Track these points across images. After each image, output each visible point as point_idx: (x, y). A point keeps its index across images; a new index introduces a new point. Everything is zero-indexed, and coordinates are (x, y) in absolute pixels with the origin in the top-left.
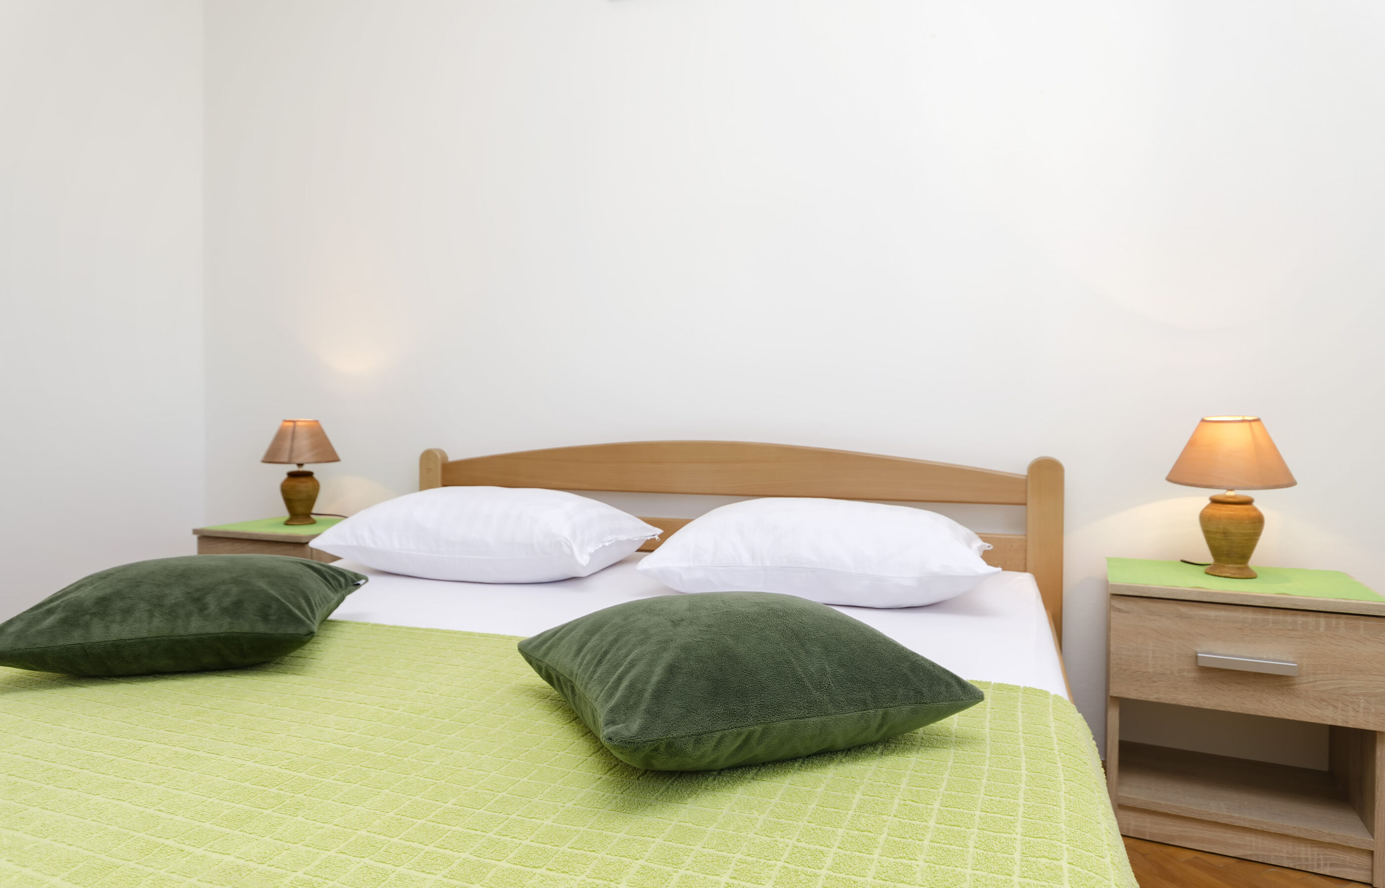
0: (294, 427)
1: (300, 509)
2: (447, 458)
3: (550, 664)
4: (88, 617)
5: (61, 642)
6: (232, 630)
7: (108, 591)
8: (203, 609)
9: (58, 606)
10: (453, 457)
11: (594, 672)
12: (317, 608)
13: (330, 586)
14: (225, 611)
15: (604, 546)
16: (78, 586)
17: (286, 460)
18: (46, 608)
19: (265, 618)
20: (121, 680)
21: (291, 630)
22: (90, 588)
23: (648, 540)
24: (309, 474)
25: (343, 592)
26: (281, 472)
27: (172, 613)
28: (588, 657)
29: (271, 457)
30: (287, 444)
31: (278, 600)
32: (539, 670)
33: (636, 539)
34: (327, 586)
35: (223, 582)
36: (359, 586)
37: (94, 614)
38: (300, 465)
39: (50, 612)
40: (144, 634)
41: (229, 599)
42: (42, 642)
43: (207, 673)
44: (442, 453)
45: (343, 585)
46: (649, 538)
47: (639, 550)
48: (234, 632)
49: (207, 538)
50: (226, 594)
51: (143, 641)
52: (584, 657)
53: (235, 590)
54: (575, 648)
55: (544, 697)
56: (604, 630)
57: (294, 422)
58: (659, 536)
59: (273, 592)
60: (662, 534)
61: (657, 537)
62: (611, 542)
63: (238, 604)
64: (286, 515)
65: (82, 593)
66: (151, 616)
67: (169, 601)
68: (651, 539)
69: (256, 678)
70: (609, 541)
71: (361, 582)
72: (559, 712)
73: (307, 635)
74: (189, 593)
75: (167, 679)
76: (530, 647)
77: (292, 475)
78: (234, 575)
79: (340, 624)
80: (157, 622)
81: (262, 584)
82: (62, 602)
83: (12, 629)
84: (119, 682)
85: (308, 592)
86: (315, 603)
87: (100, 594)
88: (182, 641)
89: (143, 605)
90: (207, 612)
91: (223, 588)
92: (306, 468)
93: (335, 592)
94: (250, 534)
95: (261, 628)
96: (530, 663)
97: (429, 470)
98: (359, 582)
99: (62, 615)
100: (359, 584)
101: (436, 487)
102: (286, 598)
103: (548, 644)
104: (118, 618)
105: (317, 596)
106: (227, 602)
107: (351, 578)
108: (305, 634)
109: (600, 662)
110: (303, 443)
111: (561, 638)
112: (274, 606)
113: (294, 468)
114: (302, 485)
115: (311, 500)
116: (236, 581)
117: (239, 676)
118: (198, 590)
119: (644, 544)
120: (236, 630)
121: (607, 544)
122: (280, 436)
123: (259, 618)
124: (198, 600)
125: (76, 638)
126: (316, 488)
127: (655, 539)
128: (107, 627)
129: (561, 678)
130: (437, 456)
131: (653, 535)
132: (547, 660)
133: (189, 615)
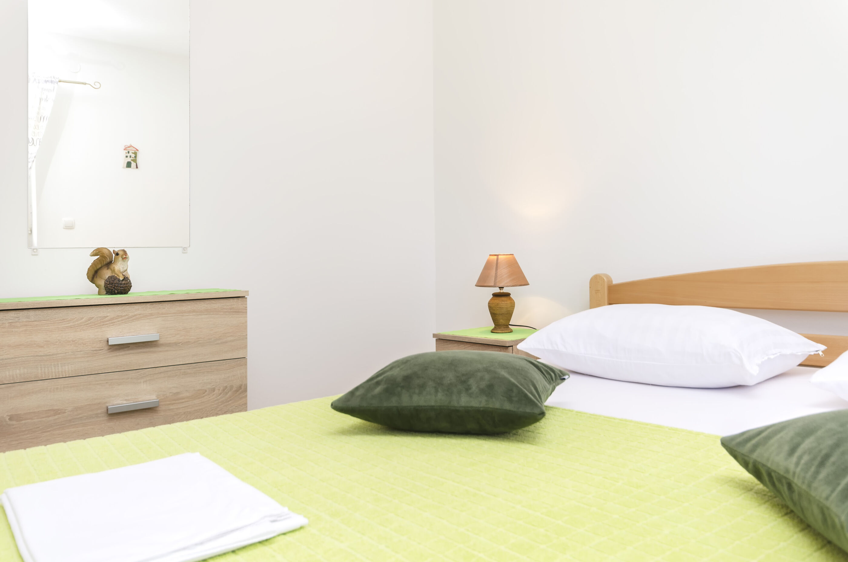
0: (497, 259)
1: (502, 321)
2: (610, 281)
3: (759, 460)
4: (399, 389)
5: (386, 404)
6: (488, 406)
7: (409, 372)
8: (468, 389)
9: (382, 380)
10: (617, 280)
11: (817, 472)
12: (542, 394)
13: (546, 379)
14: (482, 391)
15: (769, 359)
16: (391, 367)
17: (492, 284)
18: (375, 380)
19: (510, 399)
20: (417, 434)
21: (528, 410)
22: (398, 369)
23: (810, 355)
24: (507, 295)
25: (554, 384)
26: (487, 293)
27: (449, 390)
28: (806, 458)
29: (482, 283)
30: (493, 272)
31: (517, 386)
32: (745, 464)
33: (800, 354)
34: (544, 378)
35: (479, 371)
36: (564, 380)
37: (403, 387)
38: (501, 288)
39: (378, 383)
40: (433, 404)
41: (484, 383)
42: (375, 403)
43: (469, 435)
44: (608, 277)
45: (554, 379)
46: (812, 353)
47: (800, 365)
48: (489, 408)
49: (442, 340)
50: (482, 379)
51: (432, 408)
52: (800, 458)
53: (487, 377)
54: (786, 448)
55: (747, 489)
56: (819, 433)
57: (497, 255)
58: (823, 352)
59: (513, 380)
60: (827, 349)
61: (821, 353)
62: (776, 355)
63: (491, 387)
64: (493, 326)
65: (395, 372)
66: (437, 391)
67: (446, 381)
68: (815, 354)
69: (503, 443)
70: (773, 355)
71: (566, 377)
72: (766, 505)
73: (540, 414)
74: (458, 377)
75: (445, 437)
76: (734, 443)
77: (495, 295)
78: (485, 366)
79: (551, 409)
80: (440, 395)
81: (504, 373)
82: (384, 377)
83: (358, 393)
84: (417, 436)
85: (535, 382)
86: (540, 391)
87: (405, 373)
88: (455, 411)
89: (431, 383)
90: (470, 391)
91: (479, 374)
92: (505, 290)
93: (549, 384)
94: (470, 338)
95: (508, 406)
96: (735, 457)
97: (597, 291)
98: (564, 377)
99: (385, 386)
100: (564, 379)
101: (604, 305)
102: (522, 385)
103: (754, 442)
104: (417, 391)
105: (540, 385)
106: (483, 384)
107: (559, 374)
108: (539, 413)
109: (822, 464)
110: (503, 271)
111: (768, 438)
112: (515, 390)
113: (497, 290)
114: (503, 303)
115: (509, 314)
116: (487, 370)
117: (491, 441)
118: (463, 375)
119: (806, 360)
120: (491, 406)
121: (772, 357)
122: (488, 266)
123: (505, 399)
124: (464, 382)
125: (393, 402)
126: (513, 305)
127: (819, 354)
128: (411, 397)
129: (773, 474)
130: (604, 279)
131: (817, 351)
132: (755, 456)
133: (459, 392)
